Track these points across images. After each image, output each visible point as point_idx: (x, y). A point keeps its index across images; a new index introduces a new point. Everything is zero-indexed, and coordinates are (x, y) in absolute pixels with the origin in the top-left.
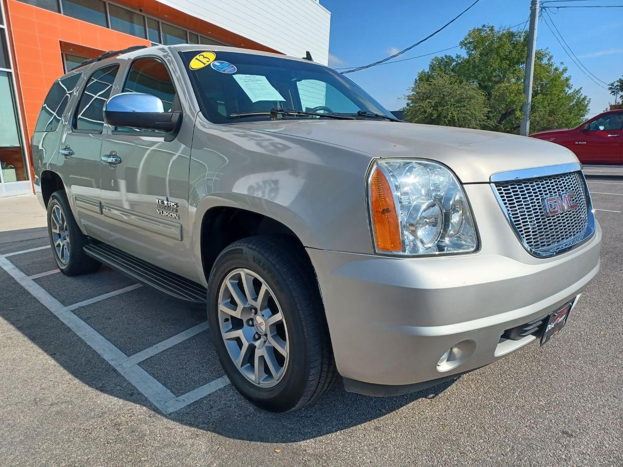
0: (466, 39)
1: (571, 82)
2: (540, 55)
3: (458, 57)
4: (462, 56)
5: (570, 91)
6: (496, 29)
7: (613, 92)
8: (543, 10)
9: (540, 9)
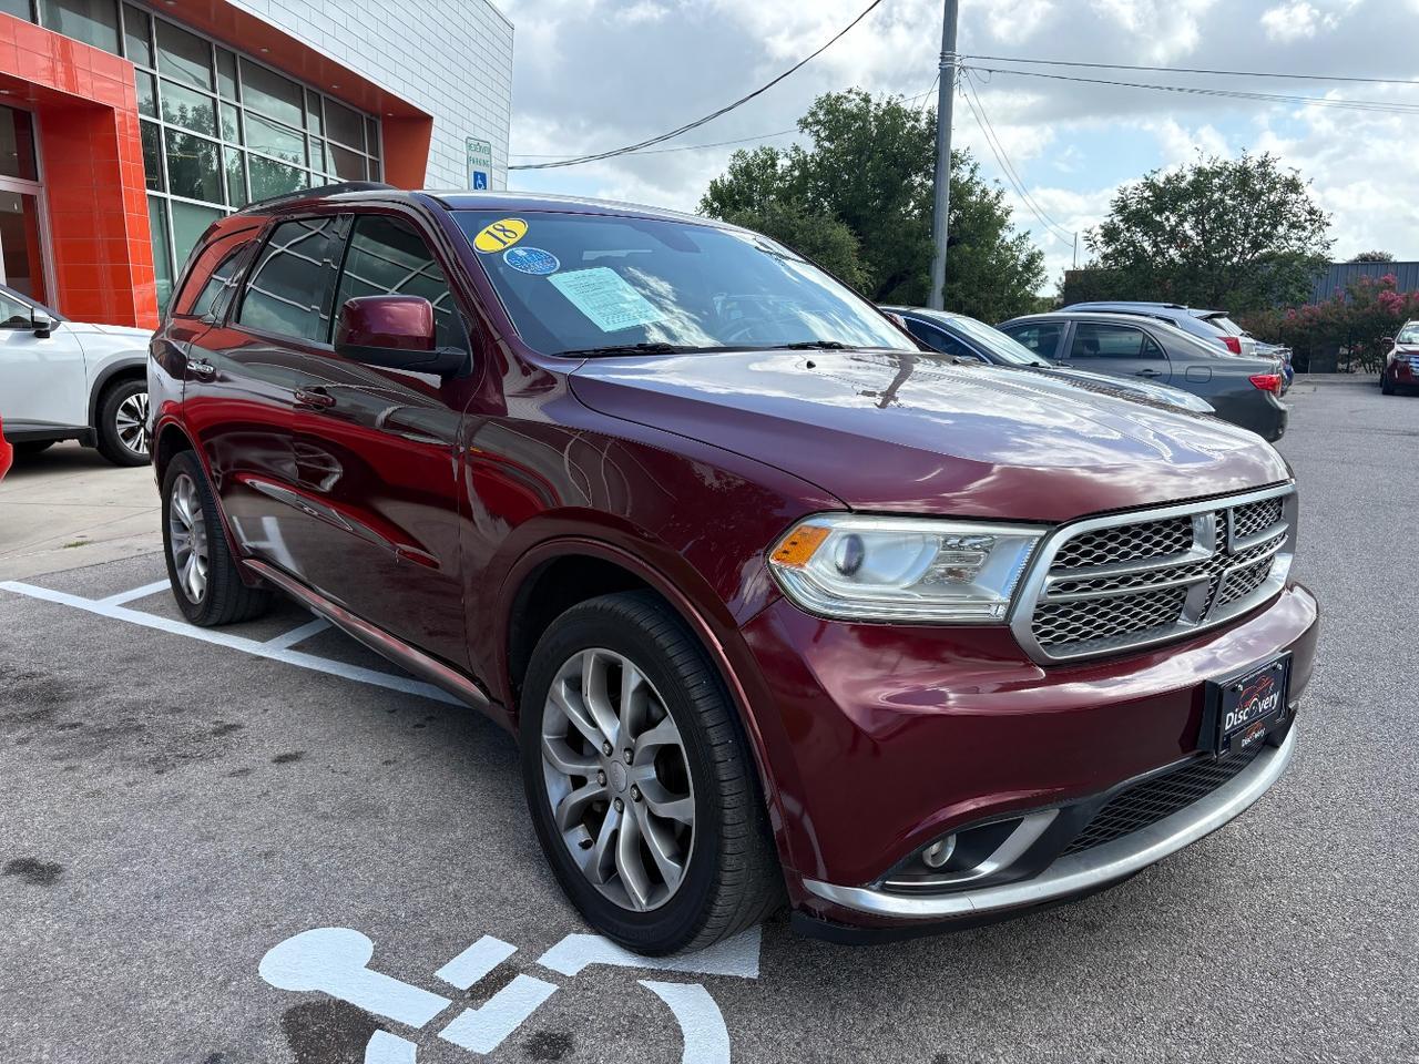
0: (813, 114)
3: (796, 149)
4: (802, 148)
5: (1009, 237)
7: (1091, 246)
8: (963, 72)
9: (957, 69)
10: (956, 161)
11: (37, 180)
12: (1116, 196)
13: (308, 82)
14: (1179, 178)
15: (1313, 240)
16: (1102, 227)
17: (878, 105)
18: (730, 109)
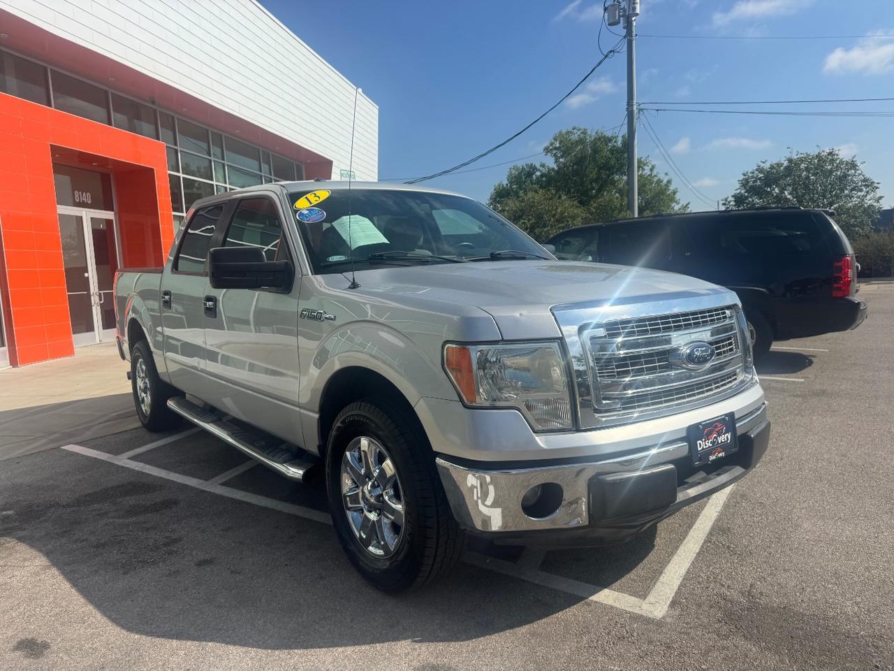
0: (552, 144)
1: (677, 196)
2: (641, 164)
3: (543, 166)
4: (546, 165)
5: (677, 207)
6: (589, 133)
8: (641, 112)
9: (636, 110)
11: (113, 210)
12: (742, 177)
13: (262, 147)
14: (779, 165)
15: (868, 197)
16: (733, 196)
17: (591, 135)
18: (503, 144)
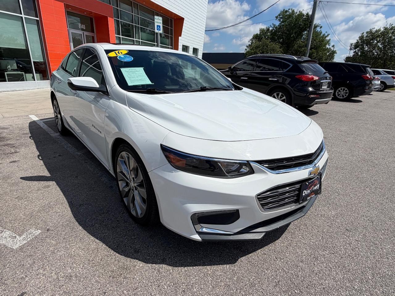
0: (279, 15)
1: (330, 42)
4: (276, 25)
8: (320, 3)
9: (318, 2)
10: (316, 27)
11: (94, 33)
12: (360, 35)
13: (155, 10)
16: (355, 43)
17: (297, 13)
